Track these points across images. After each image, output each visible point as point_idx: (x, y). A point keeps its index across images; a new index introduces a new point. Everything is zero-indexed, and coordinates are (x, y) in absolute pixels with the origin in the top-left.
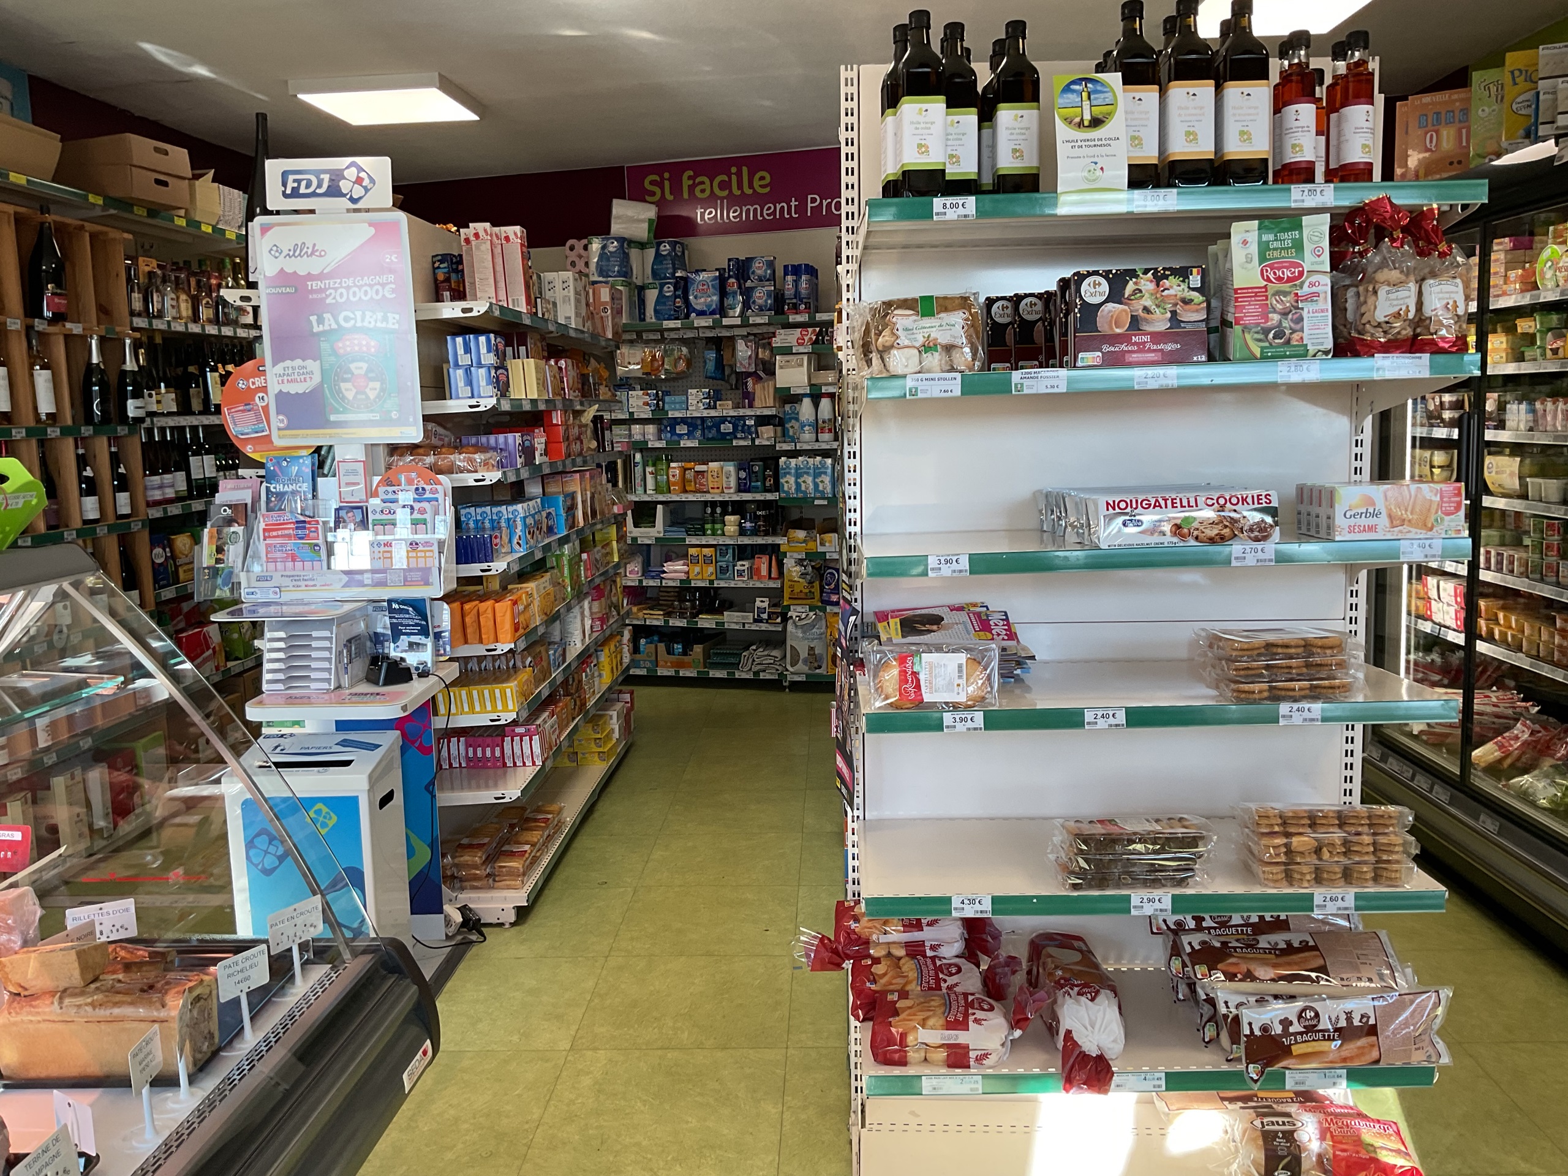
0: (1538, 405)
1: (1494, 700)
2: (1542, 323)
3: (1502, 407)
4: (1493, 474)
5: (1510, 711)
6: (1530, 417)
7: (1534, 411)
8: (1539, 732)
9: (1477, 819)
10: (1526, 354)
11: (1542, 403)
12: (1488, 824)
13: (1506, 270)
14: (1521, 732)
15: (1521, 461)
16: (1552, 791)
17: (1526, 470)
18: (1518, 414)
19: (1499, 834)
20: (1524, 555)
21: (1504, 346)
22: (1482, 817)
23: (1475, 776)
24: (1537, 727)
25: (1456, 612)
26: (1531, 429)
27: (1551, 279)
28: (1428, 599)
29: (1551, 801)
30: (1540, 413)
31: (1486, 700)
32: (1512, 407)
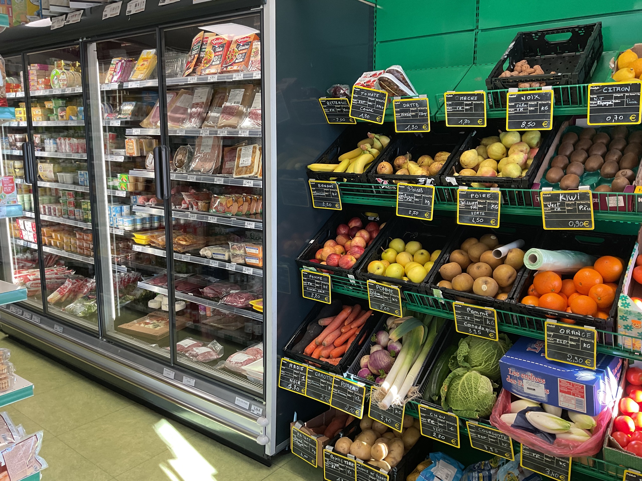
0: (58, 140)
1: (56, 271)
2: (55, 105)
3: (42, 141)
4: (42, 171)
5: (63, 275)
6: (55, 146)
7: (56, 144)
8: (76, 283)
9: (53, 328)
10: (50, 118)
11: (59, 140)
12: (58, 329)
13: (38, 79)
14: (68, 284)
15: (54, 165)
16: (83, 309)
17: (56, 170)
18: (49, 144)
19: (63, 332)
20: (60, 207)
21: (40, 113)
22: (55, 326)
23: (50, 308)
24: (74, 281)
25: (34, 235)
26: (56, 151)
27: (57, 84)
28: (20, 230)
29: (84, 313)
30: (59, 144)
31: (52, 272)
32: (47, 141)
